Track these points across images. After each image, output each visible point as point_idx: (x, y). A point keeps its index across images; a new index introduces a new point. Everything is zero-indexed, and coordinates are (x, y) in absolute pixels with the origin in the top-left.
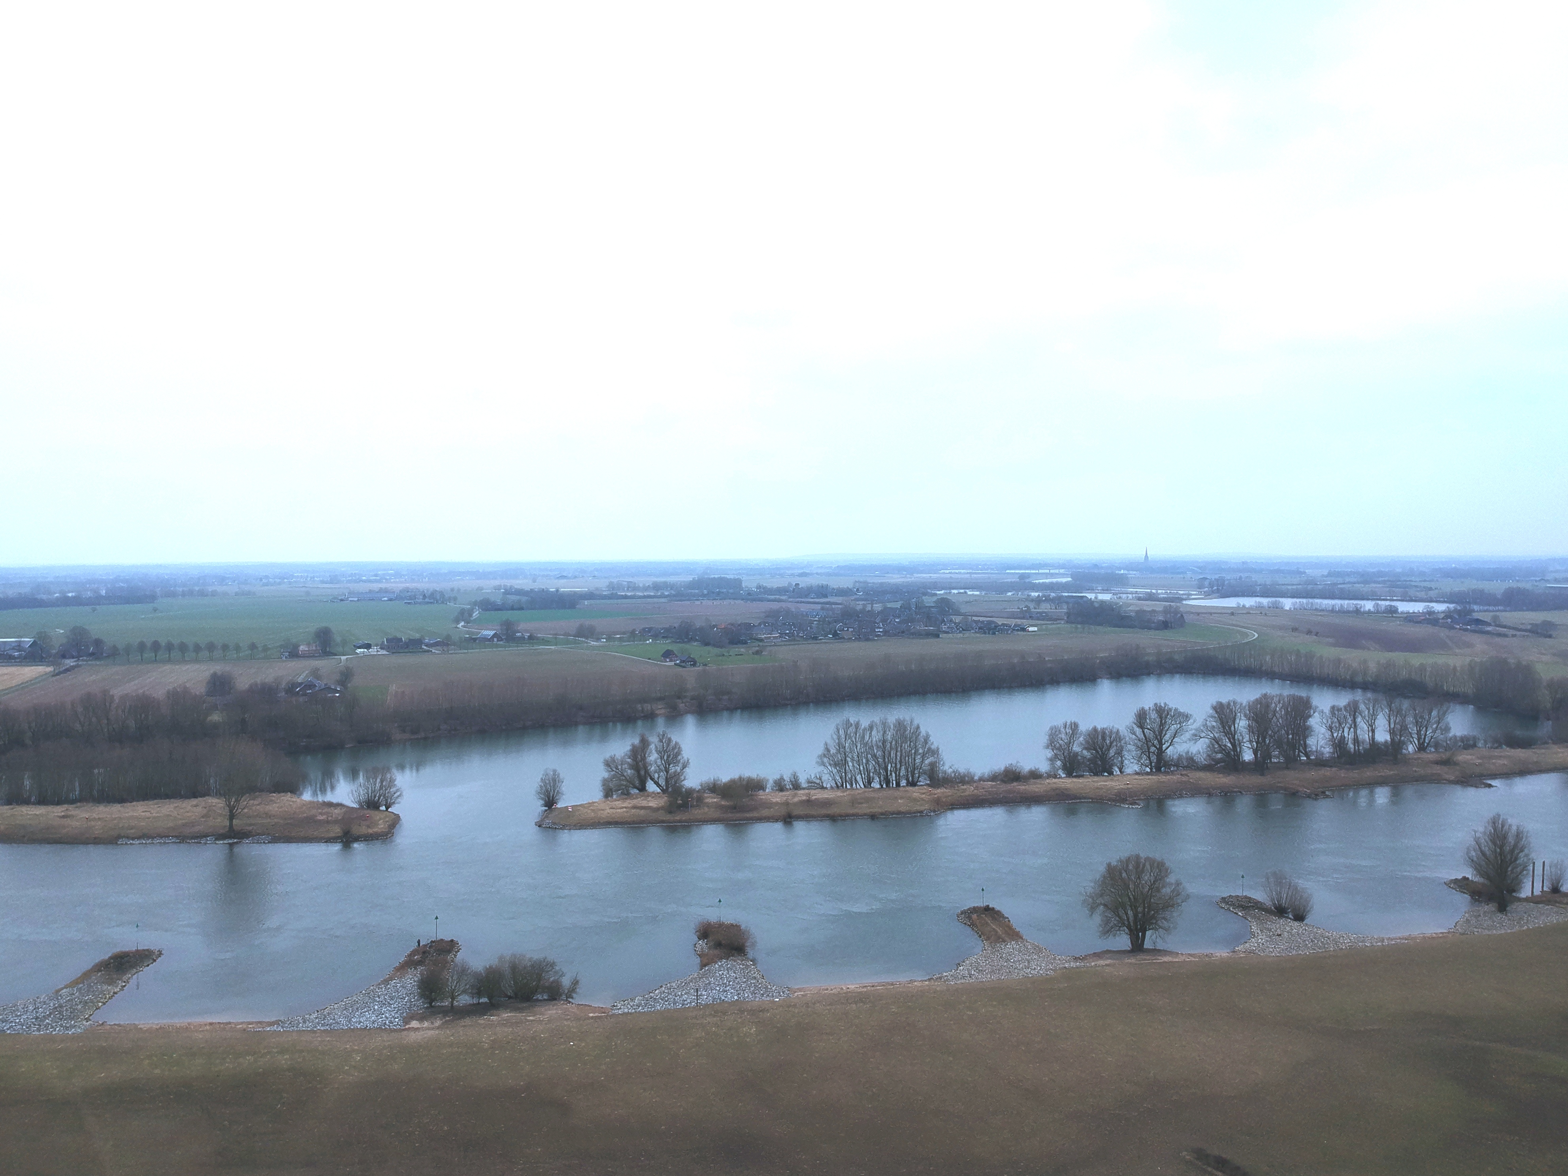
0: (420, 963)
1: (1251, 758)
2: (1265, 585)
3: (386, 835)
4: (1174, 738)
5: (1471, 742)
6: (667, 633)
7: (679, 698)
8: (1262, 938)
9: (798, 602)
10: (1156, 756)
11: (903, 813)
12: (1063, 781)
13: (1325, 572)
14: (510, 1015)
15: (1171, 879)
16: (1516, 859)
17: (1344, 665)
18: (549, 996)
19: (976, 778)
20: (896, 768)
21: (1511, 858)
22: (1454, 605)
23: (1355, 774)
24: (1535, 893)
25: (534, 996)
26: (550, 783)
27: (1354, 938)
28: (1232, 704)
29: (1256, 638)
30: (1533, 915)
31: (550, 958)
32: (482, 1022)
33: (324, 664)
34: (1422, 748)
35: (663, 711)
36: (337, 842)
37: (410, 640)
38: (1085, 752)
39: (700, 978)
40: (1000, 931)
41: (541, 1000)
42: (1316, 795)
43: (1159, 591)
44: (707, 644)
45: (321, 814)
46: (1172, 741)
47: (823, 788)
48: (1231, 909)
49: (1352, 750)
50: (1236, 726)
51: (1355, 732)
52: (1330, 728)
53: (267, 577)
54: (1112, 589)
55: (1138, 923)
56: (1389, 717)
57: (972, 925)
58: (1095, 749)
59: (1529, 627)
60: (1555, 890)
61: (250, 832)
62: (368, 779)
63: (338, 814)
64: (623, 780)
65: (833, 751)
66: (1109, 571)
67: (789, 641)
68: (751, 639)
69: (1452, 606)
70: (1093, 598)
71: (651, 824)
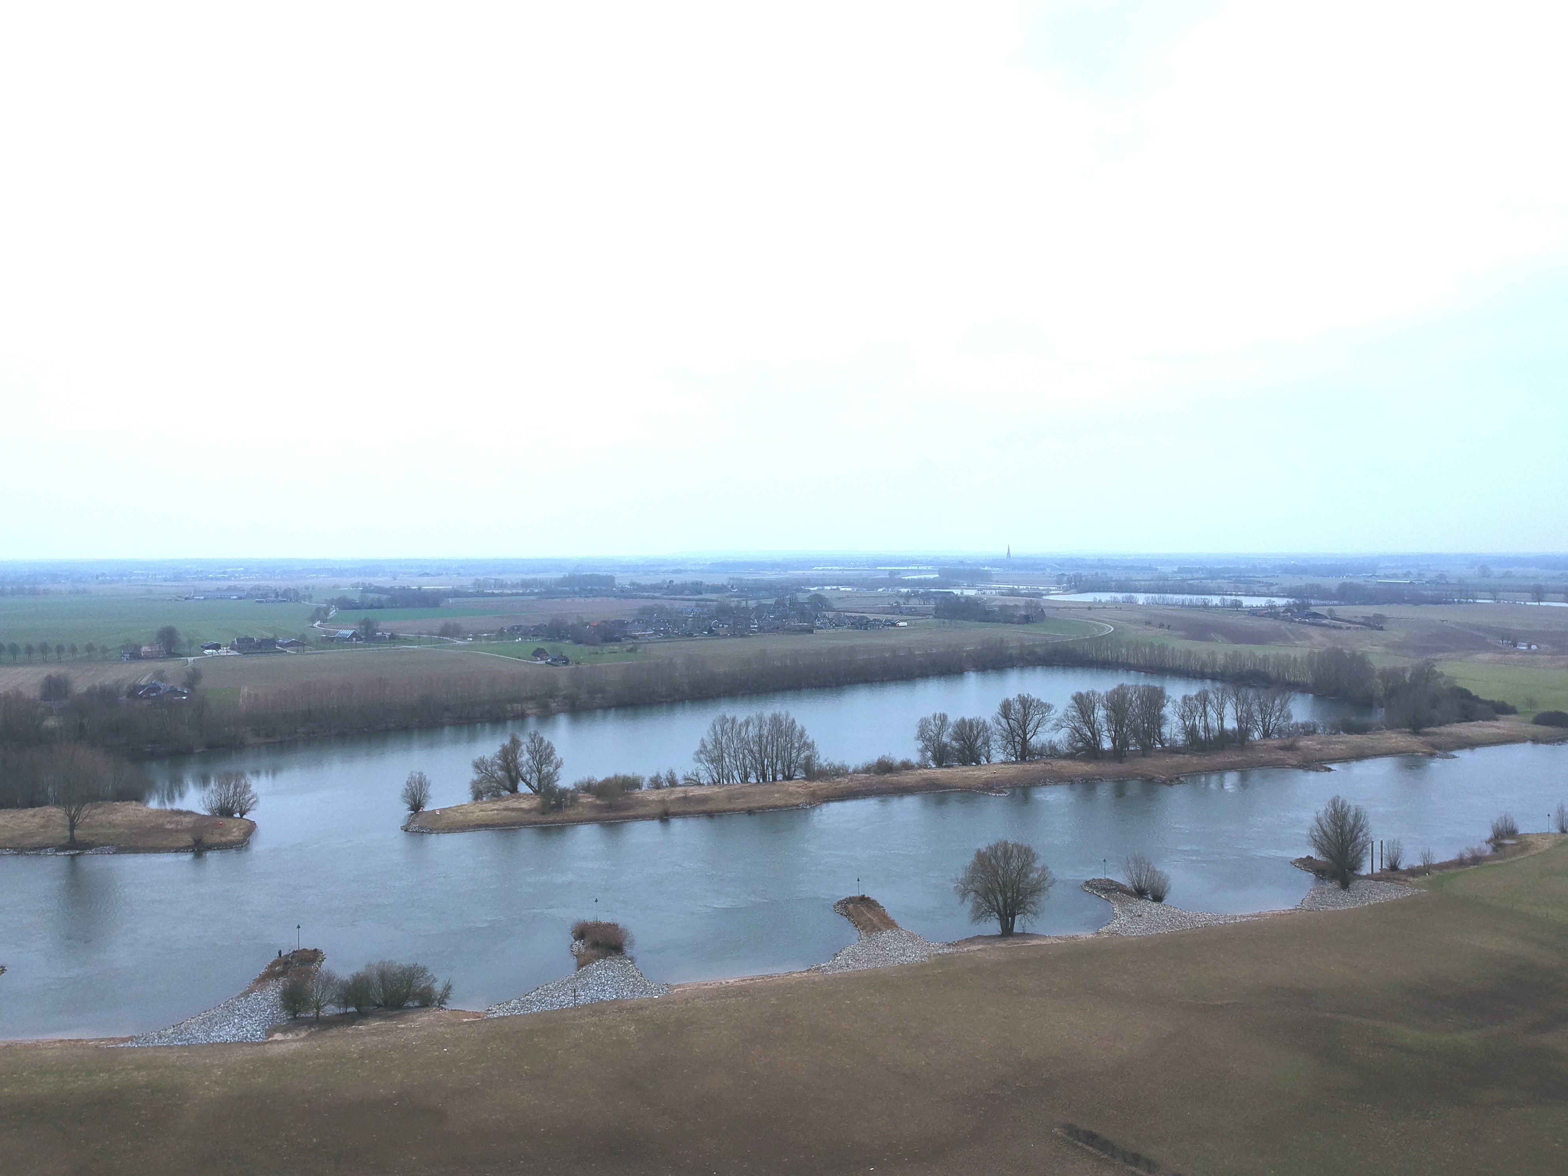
0: (282, 974)
1: (1110, 746)
2: (1120, 580)
3: (241, 844)
4: (1037, 728)
5: (1311, 729)
6: (537, 632)
7: (551, 697)
8: (1124, 919)
9: (671, 599)
10: (1021, 745)
11: (780, 806)
12: (934, 771)
13: (1176, 569)
14: (379, 1023)
15: (1038, 864)
16: (1356, 838)
17: (1195, 656)
18: (421, 1003)
19: (850, 770)
20: (772, 763)
21: (1351, 837)
22: (1293, 599)
23: (1206, 760)
24: (1375, 871)
25: (404, 1004)
26: (416, 786)
27: (1209, 916)
28: (1091, 694)
29: (1113, 631)
30: (1374, 891)
31: (421, 963)
32: (350, 1032)
33: (170, 666)
34: (1266, 735)
35: (534, 711)
36: (187, 852)
37: (263, 640)
38: (954, 743)
39: (577, 979)
40: (875, 920)
41: (412, 1008)
42: (1172, 781)
43: (1021, 587)
44: (579, 642)
45: (169, 822)
46: (1035, 731)
47: (700, 784)
48: (1095, 892)
49: (1203, 738)
50: (1095, 715)
51: (1206, 721)
52: (1183, 717)
53: (103, 574)
54: (977, 585)
55: (1008, 908)
56: (1236, 705)
57: (849, 915)
58: (963, 740)
59: (1362, 620)
60: (1394, 868)
61: (93, 842)
62: (220, 786)
63: (189, 823)
64: (493, 782)
65: (710, 747)
66: (974, 568)
67: (666, 638)
68: (625, 636)
69: (1291, 600)
70: (959, 593)
71: (523, 825)
